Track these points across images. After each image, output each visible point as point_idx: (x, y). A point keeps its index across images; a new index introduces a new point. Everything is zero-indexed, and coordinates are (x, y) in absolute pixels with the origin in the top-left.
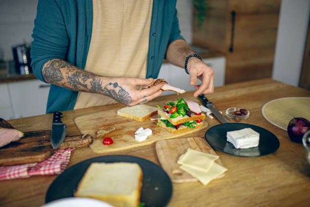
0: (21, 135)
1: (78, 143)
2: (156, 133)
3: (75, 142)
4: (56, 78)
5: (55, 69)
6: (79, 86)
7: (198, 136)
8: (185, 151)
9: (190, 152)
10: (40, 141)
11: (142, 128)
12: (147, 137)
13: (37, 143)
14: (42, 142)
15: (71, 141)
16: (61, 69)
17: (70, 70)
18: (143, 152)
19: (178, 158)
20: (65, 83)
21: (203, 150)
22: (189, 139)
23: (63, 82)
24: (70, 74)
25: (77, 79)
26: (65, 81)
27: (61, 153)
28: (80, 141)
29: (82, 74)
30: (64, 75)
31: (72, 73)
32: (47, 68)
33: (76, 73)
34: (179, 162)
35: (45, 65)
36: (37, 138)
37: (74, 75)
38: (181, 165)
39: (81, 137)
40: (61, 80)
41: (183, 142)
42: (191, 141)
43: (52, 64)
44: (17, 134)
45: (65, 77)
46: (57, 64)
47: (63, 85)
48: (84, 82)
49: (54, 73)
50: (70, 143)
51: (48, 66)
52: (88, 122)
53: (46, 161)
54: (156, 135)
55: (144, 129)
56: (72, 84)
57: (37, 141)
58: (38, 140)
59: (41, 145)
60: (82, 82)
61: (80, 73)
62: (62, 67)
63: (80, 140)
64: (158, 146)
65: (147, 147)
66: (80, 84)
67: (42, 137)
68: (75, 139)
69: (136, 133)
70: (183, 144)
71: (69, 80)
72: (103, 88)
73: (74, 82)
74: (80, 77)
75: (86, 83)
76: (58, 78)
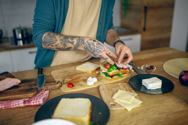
0: (19, 81)
1: (53, 87)
3: (51, 86)
4: (52, 41)
6: (67, 44)
7: (125, 82)
8: (117, 91)
9: (120, 92)
10: (31, 85)
12: (94, 83)
15: (49, 85)
16: (55, 36)
18: (92, 91)
19: (113, 95)
21: (128, 90)
22: (119, 84)
23: (57, 43)
25: (67, 40)
27: (43, 93)
31: (63, 37)
33: (66, 36)
34: (113, 98)
36: (29, 83)
38: (115, 99)
39: (55, 83)
42: (121, 85)
43: (49, 34)
44: (17, 81)
45: (58, 40)
46: (52, 34)
51: (46, 35)
52: (59, 74)
53: (34, 97)
54: (99, 81)
55: (92, 78)
57: (29, 85)
60: (71, 41)
63: (54, 85)
64: (101, 88)
66: (69, 42)
67: (32, 83)
68: (51, 84)
69: (87, 80)
70: (115, 87)
71: (61, 41)
72: (85, 42)
73: (64, 42)
74: (69, 38)
75: (73, 40)
76: (54, 41)
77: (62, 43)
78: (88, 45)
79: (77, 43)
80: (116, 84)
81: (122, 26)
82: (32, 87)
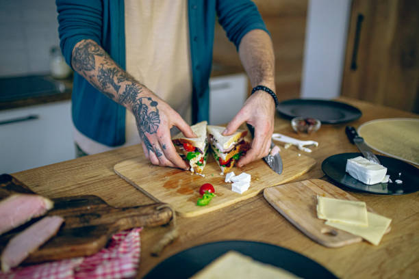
0: (48, 204)
1: (151, 220)
3: (146, 217)
4: (86, 65)
5: (89, 54)
6: (109, 85)
10: (83, 215)
13: (78, 219)
14: (86, 217)
15: (138, 216)
16: (96, 57)
17: (107, 63)
20: (94, 76)
22: (305, 183)
23: (92, 73)
24: (106, 67)
25: (111, 77)
26: (95, 73)
27: (122, 237)
28: (154, 216)
29: (120, 73)
30: (97, 65)
31: (109, 67)
32: (78, 49)
33: (114, 69)
35: (78, 45)
36: (76, 209)
37: (110, 70)
39: (155, 208)
40: (90, 70)
42: (311, 185)
43: (87, 46)
44: (42, 204)
45: (97, 69)
46: (93, 49)
47: (90, 77)
48: (119, 82)
49: (85, 58)
50: (136, 218)
51: (82, 47)
53: (100, 254)
56: (102, 80)
57: (77, 216)
58: (79, 214)
59: (86, 224)
60: (116, 81)
61: (118, 71)
62: (98, 55)
63: (153, 214)
66: (112, 83)
67: (84, 208)
68: (144, 211)
69: (226, 181)
70: (302, 191)
71: (100, 73)
72: (137, 98)
73: (106, 77)
74: (117, 76)
75: (120, 84)
76: (89, 66)
77: (101, 78)
78: (138, 106)
79: (124, 93)
80: (297, 184)
82: (88, 222)
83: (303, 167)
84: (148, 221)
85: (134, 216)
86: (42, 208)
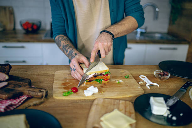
2: (101, 92)
7: (130, 101)
8: (113, 110)
9: (116, 112)
11: (93, 87)
12: (92, 94)
16: (61, 41)
18: (84, 104)
21: (127, 113)
22: (121, 102)
24: (65, 44)
28: (36, 93)
30: (62, 44)
33: (67, 45)
38: (102, 121)
39: (40, 90)
41: (115, 103)
42: (122, 103)
46: (61, 38)
52: (62, 75)
54: (100, 93)
55: (95, 87)
58: (16, 84)
60: (67, 49)
62: (63, 40)
64: (96, 102)
65: (89, 101)
66: (66, 50)
68: (35, 90)
69: (87, 89)
70: (114, 105)
79: (69, 53)
80: (117, 101)
81: (169, 33)
83: (132, 93)
84: (33, 94)
85: (30, 90)
86: (5, 78)
